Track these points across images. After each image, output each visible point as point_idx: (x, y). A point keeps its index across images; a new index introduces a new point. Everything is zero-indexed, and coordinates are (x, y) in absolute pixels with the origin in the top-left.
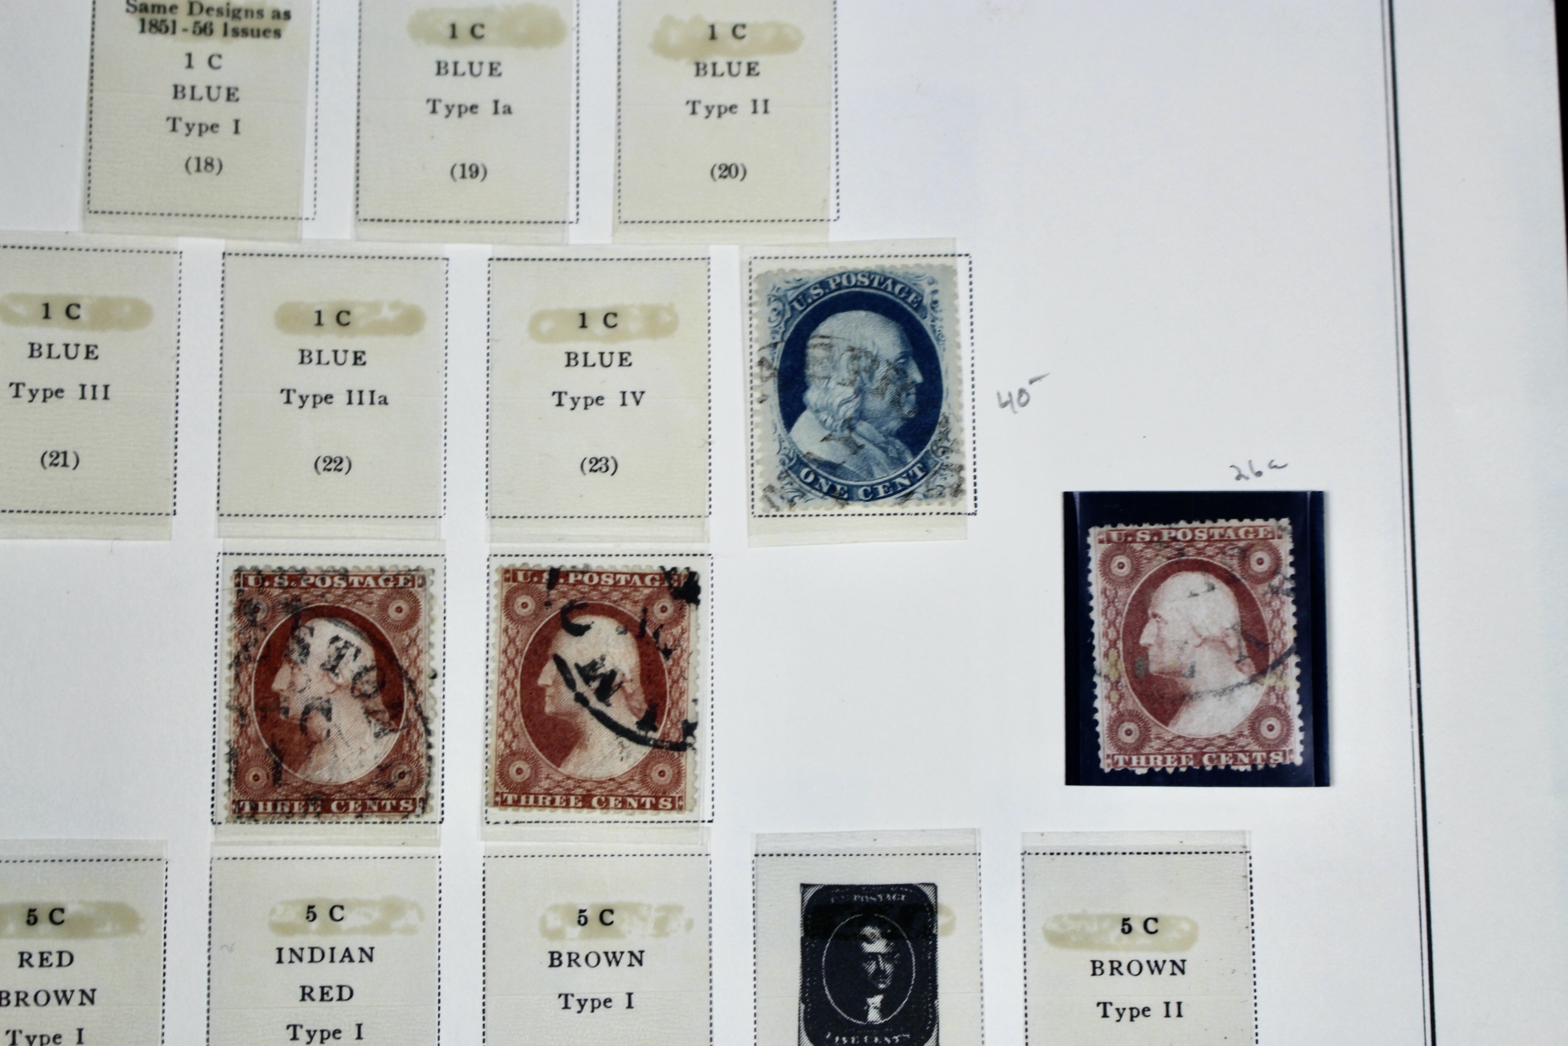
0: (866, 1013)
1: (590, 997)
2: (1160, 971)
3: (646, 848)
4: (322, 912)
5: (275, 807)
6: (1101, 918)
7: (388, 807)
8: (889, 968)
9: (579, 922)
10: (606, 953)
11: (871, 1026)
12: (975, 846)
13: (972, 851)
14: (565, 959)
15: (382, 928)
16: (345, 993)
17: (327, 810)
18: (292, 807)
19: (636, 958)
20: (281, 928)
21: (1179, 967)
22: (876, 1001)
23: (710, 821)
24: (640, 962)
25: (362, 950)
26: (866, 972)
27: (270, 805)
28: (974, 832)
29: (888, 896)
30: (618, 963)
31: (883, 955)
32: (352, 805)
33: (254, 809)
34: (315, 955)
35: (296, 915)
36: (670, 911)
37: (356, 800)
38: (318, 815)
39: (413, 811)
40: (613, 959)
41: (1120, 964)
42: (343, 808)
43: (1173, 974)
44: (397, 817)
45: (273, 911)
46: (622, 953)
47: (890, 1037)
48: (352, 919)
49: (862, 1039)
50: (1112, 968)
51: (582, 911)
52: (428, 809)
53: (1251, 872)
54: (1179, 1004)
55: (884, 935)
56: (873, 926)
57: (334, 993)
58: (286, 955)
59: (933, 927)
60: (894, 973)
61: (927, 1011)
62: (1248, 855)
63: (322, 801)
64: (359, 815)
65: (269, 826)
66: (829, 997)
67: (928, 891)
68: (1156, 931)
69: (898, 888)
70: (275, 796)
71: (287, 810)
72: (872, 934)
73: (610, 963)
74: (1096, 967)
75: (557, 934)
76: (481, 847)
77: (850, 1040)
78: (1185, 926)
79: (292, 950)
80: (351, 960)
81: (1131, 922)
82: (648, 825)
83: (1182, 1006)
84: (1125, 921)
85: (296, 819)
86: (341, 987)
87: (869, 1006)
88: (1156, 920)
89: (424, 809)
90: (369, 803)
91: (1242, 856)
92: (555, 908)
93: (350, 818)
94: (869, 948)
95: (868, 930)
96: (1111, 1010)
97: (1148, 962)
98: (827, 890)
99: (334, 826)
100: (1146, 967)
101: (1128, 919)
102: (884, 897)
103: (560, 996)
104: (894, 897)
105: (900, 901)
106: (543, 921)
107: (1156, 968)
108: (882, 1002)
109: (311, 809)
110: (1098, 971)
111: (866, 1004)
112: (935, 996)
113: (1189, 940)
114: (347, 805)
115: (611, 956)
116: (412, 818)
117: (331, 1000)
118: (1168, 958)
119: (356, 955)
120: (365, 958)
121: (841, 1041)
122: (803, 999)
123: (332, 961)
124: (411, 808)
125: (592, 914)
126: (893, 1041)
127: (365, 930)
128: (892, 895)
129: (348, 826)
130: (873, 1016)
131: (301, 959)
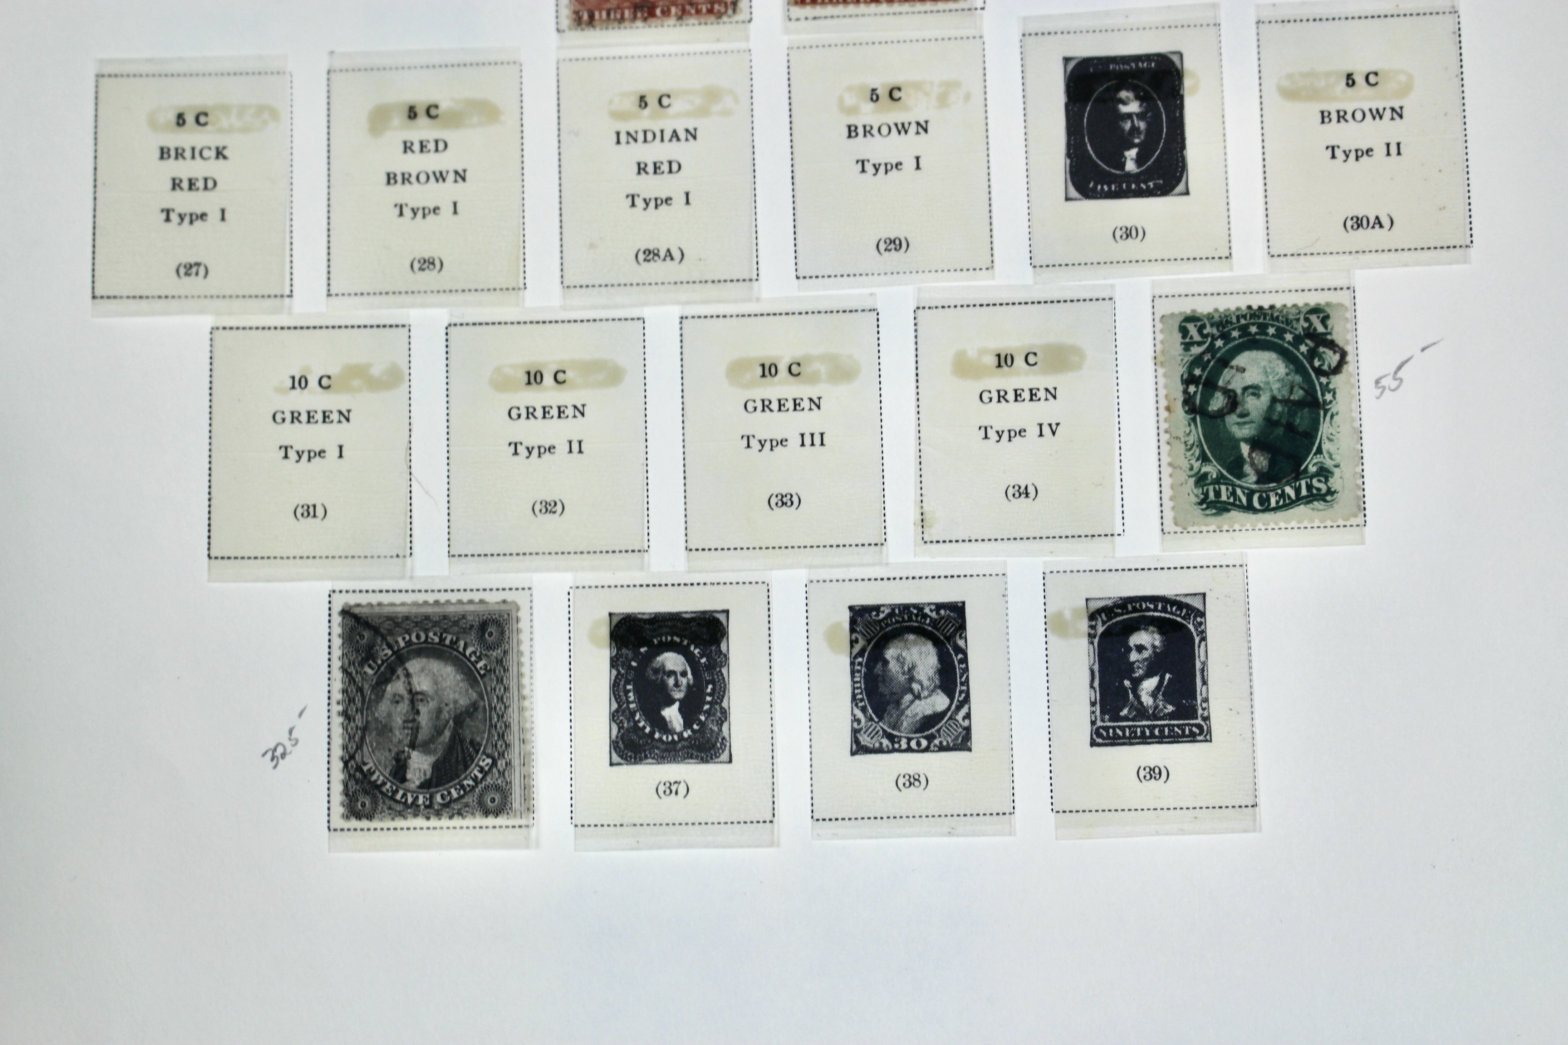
0: (1124, 164)
1: (883, 162)
2: (1381, 117)
3: (927, 34)
4: (652, 101)
5: (608, 14)
6: (1328, 74)
7: (704, 10)
8: (1142, 125)
9: (872, 99)
10: (896, 125)
11: (1129, 175)
12: (1215, 18)
13: (1211, 22)
14: (861, 131)
15: (703, 112)
16: (674, 167)
17: (652, 14)
18: (623, 15)
19: (922, 127)
20: (618, 115)
21: (1398, 113)
22: (1132, 153)
23: (983, 9)
24: (926, 131)
25: (687, 131)
26: (1123, 130)
27: (604, 14)
28: (1214, 6)
29: (1140, 64)
30: (906, 132)
31: (1137, 115)
32: (673, 10)
33: (592, 17)
34: (647, 137)
35: (631, 104)
36: (950, 86)
37: (676, 5)
38: (645, 20)
39: (726, 12)
40: (903, 129)
41: (1345, 113)
42: (666, 13)
43: (1392, 119)
44: (712, 18)
45: (611, 102)
46: (910, 124)
47: (1145, 183)
48: (677, 105)
49: (1121, 187)
50: (1339, 117)
51: (873, 90)
52: (738, 10)
53: (1459, 29)
54: (1398, 144)
55: (1137, 97)
56: (1128, 90)
57: (665, 167)
58: (623, 138)
59: (1180, 89)
60: (1148, 130)
61: (1177, 157)
62: (1456, 15)
63: (648, 8)
64: (680, 18)
65: (604, 32)
66: (1091, 152)
67: (1175, 59)
68: (1377, 84)
69: (1148, 57)
70: (608, 6)
71: (618, 16)
72: (1127, 97)
73: (899, 132)
74: (1324, 117)
75: (853, 110)
76: (785, 40)
77: (1110, 188)
78: (1402, 78)
79: (628, 134)
80: (678, 139)
81: (1355, 77)
82: (929, 15)
83: (1402, 146)
84: (1349, 76)
85: (627, 24)
86: (670, 163)
87: (1126, 158)
88: (1376, 74)
89: (734, 11)
90: (688, 7)
91: (1451, 15)
92: (850, 89)
93: (672, 21)
94: (1124, 109)
95: (1123, 94)
96: (1338, 153)
97: (1371, 110)
98: (1086, 63)
99: (660, 29)
100: (1368, 115)
101: (1352, 74)
102: (1137, 65)
103: (857, 162)
104: (1145, 65)
105: (1151, 68)
106: (841, 100)
107: (1378, 114)
108: (1138, 154)
109: (639, 15)
110: (1326, 120)
111: (1123, 156)
112: (1183, 147)
113: (1406, 89)
114: (669, 11)
115: (900, 127)
116: (725, 19)
117: (663, 173)
118: (1388, 105)
119: (682, 135)
120: (690, 137)
121: (1102, 188)
122: (1069, 155)
123: (662, 140)
124: (723, 10)
125: (883, 92)
126: (1148, 187)
127: (688, 114)
128: (1143, 63)
129: (671, 29)
130: (1130, 166)
131: (636, 140)
